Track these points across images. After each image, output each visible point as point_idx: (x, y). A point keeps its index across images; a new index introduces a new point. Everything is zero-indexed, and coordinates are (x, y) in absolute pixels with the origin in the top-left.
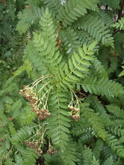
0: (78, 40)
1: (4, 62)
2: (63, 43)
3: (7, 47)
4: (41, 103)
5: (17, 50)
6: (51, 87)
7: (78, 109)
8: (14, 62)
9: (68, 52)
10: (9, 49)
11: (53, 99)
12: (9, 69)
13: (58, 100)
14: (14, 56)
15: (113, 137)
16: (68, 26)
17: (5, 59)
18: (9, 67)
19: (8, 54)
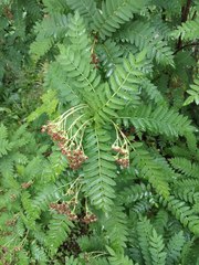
0: (121, 56)
1: (8, 110)
2: (101, 63)
3: (12, 88)
4: (73, 144)
5: (27, 92)
6: (86, 122)
7: (126, 151)
8: (24, 110)
9: (108, 75)
10: (15, 91)
11: (89, 138)
12: (16, 121)
13: (97, 140)
14: (23, 100)
15: (182, 204)
16: (107, 37)
17: (10, 106)
18: (16, 117)
19: (15, 97)
